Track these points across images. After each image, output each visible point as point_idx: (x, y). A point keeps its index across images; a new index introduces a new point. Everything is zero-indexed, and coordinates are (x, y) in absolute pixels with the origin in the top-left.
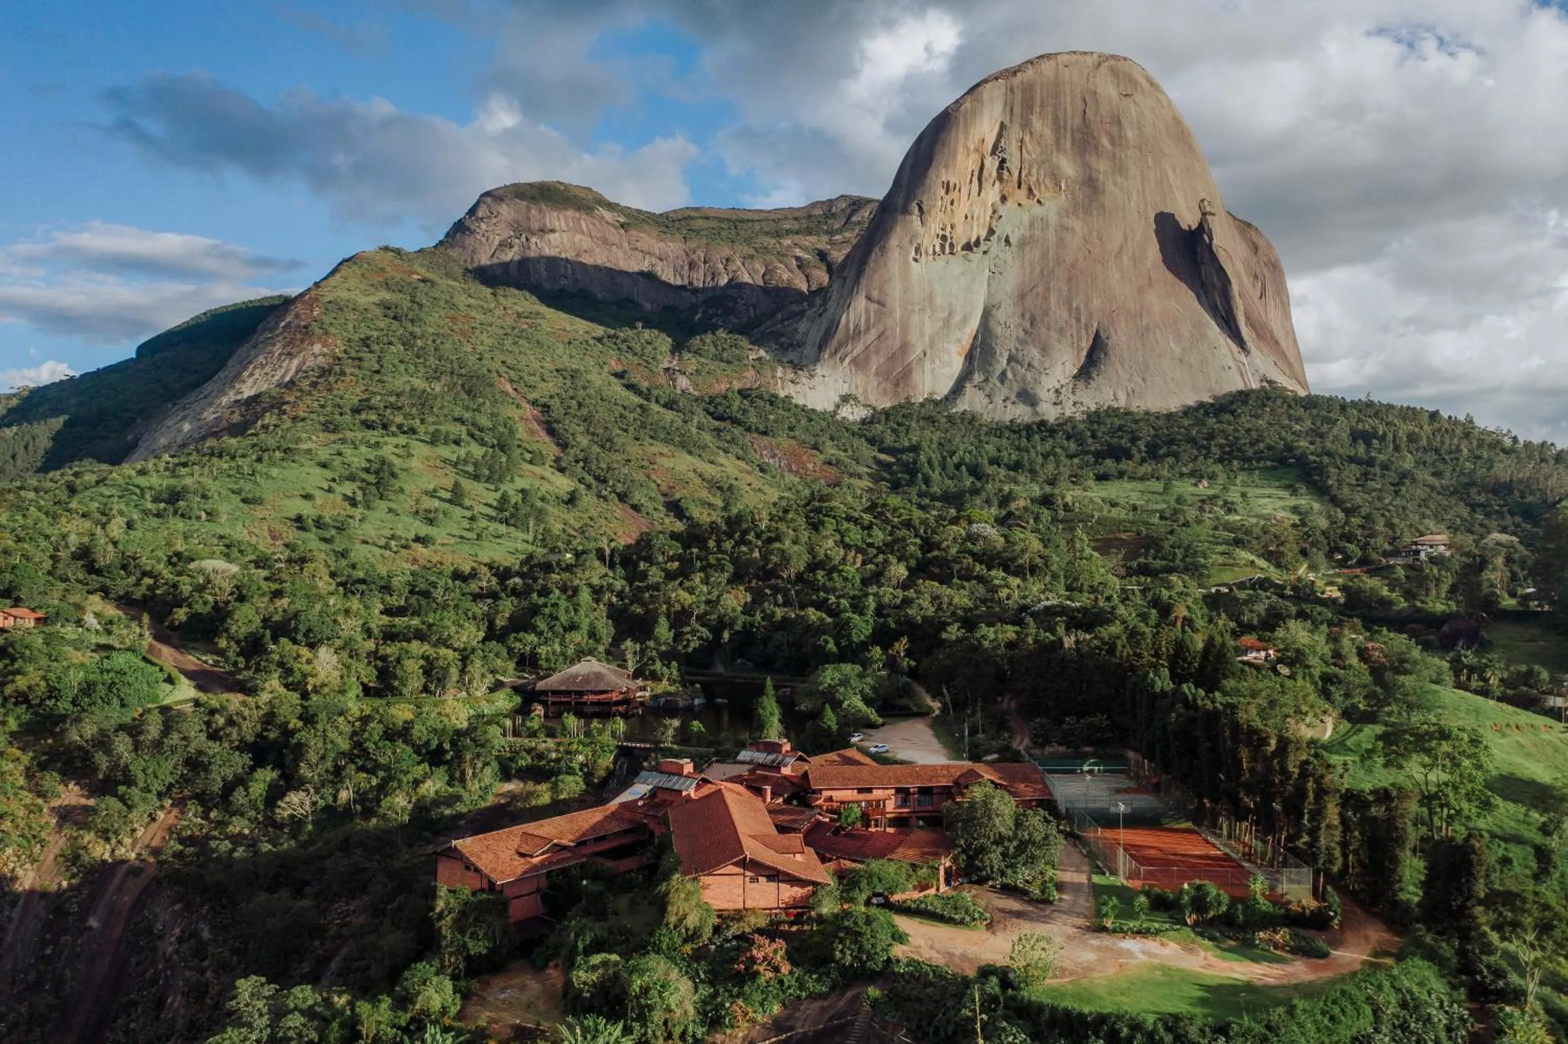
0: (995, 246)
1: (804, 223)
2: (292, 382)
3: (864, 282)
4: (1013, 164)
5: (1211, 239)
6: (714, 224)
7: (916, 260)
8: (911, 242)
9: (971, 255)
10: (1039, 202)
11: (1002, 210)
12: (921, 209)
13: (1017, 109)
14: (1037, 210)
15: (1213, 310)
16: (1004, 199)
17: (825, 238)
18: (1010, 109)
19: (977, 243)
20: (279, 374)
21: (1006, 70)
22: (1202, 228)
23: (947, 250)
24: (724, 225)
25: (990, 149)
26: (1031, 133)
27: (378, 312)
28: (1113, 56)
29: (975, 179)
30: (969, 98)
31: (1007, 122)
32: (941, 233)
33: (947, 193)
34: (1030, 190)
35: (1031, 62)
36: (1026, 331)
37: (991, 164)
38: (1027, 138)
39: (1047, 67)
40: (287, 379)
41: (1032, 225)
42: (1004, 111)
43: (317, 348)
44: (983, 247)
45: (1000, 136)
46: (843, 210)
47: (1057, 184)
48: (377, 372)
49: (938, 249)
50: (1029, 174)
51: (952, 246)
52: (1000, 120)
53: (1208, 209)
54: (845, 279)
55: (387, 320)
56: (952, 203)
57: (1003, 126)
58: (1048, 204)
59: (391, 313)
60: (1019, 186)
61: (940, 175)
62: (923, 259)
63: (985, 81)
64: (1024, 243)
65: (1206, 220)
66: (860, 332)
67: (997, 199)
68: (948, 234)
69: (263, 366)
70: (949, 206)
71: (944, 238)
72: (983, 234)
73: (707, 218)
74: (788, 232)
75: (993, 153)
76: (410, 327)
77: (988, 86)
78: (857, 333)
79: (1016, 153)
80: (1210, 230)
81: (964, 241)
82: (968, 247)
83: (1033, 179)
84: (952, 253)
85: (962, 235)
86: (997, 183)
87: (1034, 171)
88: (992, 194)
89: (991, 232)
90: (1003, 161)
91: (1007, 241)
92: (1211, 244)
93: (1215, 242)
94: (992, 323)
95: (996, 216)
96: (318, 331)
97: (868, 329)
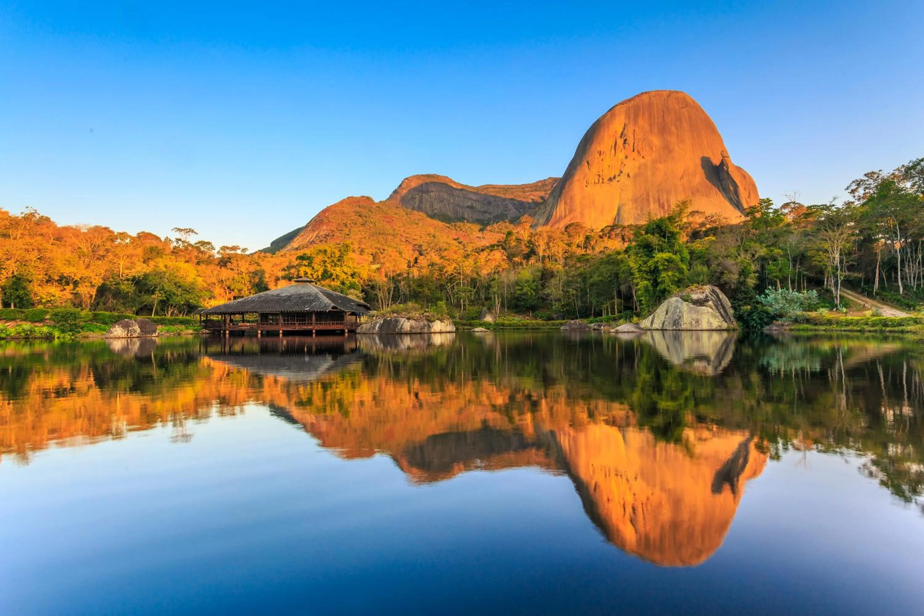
0: (623, 178)
1: (534, 188)
2: (313, 241)
3: (563, 196)
4: (630, 141)
5: (728, 168)
6: (497, 190)
7: (586, 186)
8: (584, 179)
9: (612, 183)
10: (643, 157)
11: (625, 162)
12: (588, 163)
13: (632, 117)
14: (643, 161)
15: (731, 200)
16: (626, 157)
17: (544, 192)
18: (628, 116)
19: (614, 177)
20: (309, 238)
21: (626, 100)
22: (722, 163)
23: (601, 181)
24: (502, 190)
25: (619, 136)
26: (638, 127)
27: (353, 214)
28: (676, 91)
29: (613, 149)
30: (609, 113)
31: (627, 123)
32: (598, 174)
33: (600, 155)
34: (639, 152)
35: (637, 96)
36: (639, 215)
37: (620, 142)
38: (637, 129)
39: (645, 97)
40: (312, 240)
41: (639, 168)
42: (626, 118)
43: (325, 228)
44: (617, 179)
45: (624, 129)
46: (550, 183)
47: (651, 149)
48: (348, 235)
49: (596, 181)
50: (638, 145)
51: (603, 179)
52: (624, 122)
53: (725, 155)
54: (554, 196)
55: (356, 217)
56: (602, 160)
57: (625, 125)
58: (647, 158)
59: (358, 214)
60: (633, 151)
61: (596, 147)
62: (589, 186)
63: (616, 106)
64: (636, 176)
65: (725, 160)
66: (562, 218)
67: (624, 157)
68: (600, 174)
69: (302, 236)
70: (601, 162)
71: (599, 175)
72: (618, 173)
73: (494, 188)
74: (528, 191)
75: (621, 137)
76: (365, 219)
77: (618, 107)
78: (561, 218)
79: (632, 136)
80: (727, 164)
81: (608, 177)
82: (610, 180)
83: (640, 147)
84: (603, 183)
85: (607, 174)
86: (623, 150)
87: (640, 143)
88: (621, 155)
89: (621, 172)
90: (626, 140)
91: (628, 176)
92: (728, 170)
93: (729, 170)
94: (622, 212)
95: (623, 165)
96: (326, 221)
97: (565, 217)
